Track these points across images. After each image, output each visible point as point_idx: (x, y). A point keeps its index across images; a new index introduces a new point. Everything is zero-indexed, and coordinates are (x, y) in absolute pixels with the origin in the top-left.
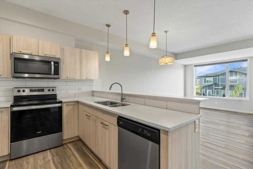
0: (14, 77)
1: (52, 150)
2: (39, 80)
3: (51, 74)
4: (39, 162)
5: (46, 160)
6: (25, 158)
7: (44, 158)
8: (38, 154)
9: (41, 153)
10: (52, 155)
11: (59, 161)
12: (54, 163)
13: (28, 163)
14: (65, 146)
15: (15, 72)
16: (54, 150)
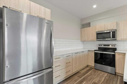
0: (97, 40)
1: (109, 74)
2: (108, 41)
3: (110, 38)
4: (101, 74)
5: (104, 75)
6: (98, 71)
7: (103, 74)
8: (103, 72)
9: (104, 72)
10: (107, 75)
11: (107, 79)
12: (105, 78)
13: (97, 72)
14: (116, 76)
15: (97, 39)
16: (110, 74)
